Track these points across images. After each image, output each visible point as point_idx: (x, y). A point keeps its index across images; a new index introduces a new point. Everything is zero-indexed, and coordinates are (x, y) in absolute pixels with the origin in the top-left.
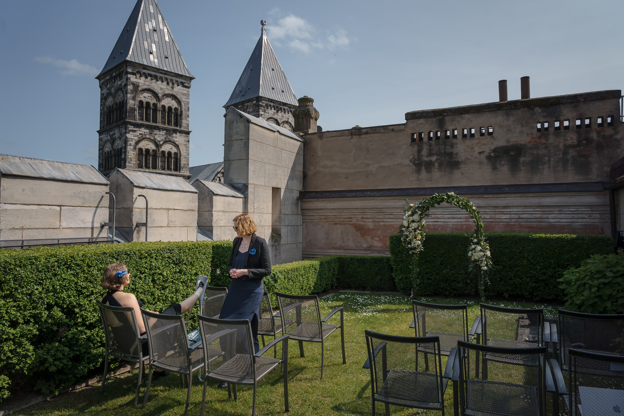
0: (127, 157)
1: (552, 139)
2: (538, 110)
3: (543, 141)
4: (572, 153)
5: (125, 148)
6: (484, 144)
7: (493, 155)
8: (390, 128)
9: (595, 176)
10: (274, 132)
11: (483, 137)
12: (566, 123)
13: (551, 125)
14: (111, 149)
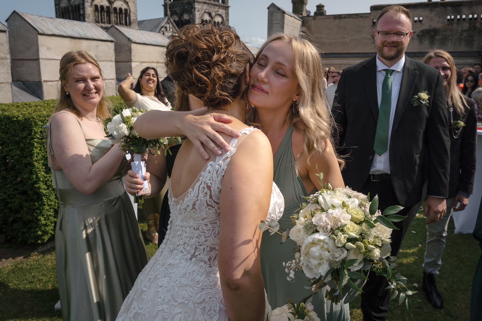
0: (86, 13)
1: (455, 26)
2: (449, 8)
3: (450, 27)
4: (465, 34)
5: (83, 4)
6: (416, 28)
7: (420, 34)
8: (360, 15)
9: (475, 48)
10: (292, 17)
11: (416, 23)
12: (464, 17)
13: (456, 17)
14: (68, 5)
